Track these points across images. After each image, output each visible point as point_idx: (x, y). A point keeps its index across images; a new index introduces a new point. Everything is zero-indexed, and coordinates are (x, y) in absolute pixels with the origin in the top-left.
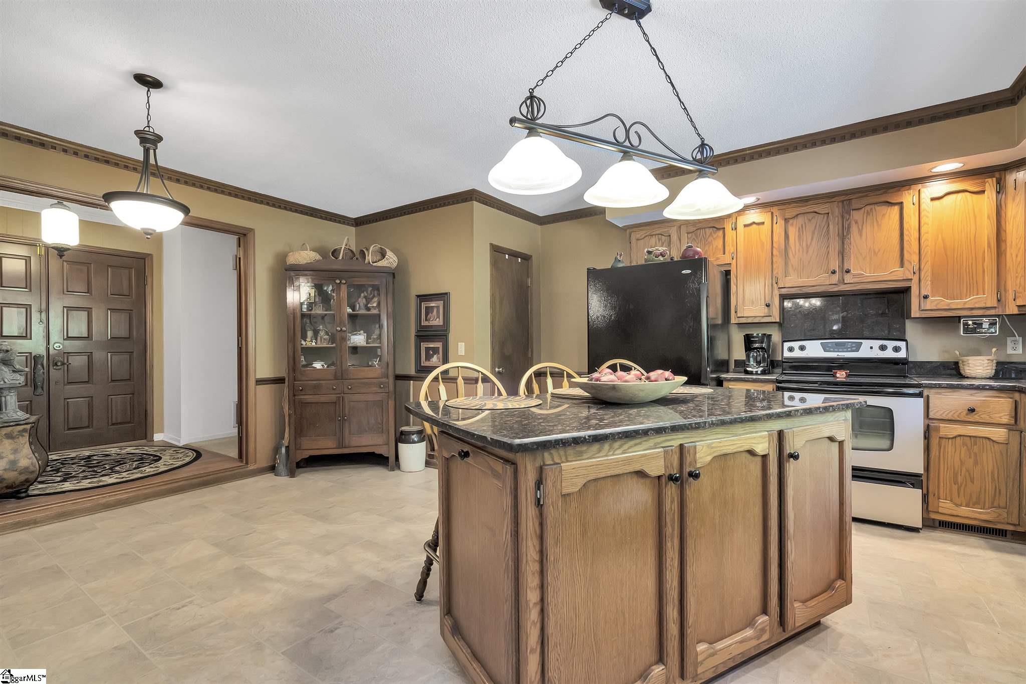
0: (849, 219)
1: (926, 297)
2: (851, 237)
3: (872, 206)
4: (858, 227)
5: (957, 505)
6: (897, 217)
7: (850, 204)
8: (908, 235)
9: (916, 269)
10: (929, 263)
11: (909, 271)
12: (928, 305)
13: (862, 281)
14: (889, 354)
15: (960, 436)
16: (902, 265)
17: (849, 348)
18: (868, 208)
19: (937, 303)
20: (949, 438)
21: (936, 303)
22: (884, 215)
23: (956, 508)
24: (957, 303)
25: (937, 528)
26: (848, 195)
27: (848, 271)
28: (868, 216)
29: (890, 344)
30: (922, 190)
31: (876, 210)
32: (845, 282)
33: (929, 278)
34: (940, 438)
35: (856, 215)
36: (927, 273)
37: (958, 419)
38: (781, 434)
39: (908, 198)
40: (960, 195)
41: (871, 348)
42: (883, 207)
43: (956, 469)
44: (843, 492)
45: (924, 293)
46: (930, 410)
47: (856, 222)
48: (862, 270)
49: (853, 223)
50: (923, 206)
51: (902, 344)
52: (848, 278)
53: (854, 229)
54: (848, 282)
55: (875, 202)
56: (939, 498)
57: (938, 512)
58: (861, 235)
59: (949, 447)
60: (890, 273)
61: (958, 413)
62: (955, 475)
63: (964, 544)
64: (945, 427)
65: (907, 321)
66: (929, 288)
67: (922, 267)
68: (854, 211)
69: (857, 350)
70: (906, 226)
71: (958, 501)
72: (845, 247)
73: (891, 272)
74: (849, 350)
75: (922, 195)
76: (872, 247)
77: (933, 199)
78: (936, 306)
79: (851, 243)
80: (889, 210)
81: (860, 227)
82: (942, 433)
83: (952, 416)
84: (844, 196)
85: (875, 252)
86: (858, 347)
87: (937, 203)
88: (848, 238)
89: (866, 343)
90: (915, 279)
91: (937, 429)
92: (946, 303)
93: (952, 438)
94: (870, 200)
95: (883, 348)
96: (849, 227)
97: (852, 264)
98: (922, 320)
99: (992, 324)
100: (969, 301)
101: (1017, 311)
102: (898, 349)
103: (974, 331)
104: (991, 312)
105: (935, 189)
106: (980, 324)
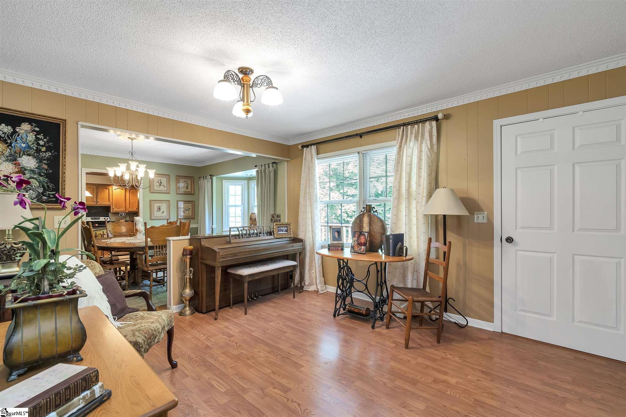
0: (98, 190)
6: (108, 192)
7: (98, 187)
12: (114, 210)
13: (101, 204)
14: (106, 220)
16: (109, 202)
24: (119, 210)
26: (98, 185)
27: (98, 202)
28: (102, 191)
29: (106, 218)
31: (104, 190)
33: (114, 205)
38: (103, 232)
39: (110, 188)
41: (102, 219)
45: (113, 208)
48: (101, 202)
49: (99, 192)
50: (113, 190)
53: (99, 193)
58: (101, 194)
60: (107, 203)
65: (109, 213)
67: (113, 203)
70: (110, 194)
76: (103, 197)
79: (99, 196)
80: (106, 190)
86: (99, 219)
87: (116, 190)
90: (112, 205)
92: (117, 210)
94: (102, 187)
96: (98, 192)
97: (99, 200)
98: (113, 213)
99: (124, 214)
100: (121, 210)
101: (128, 212)
102: (108, 219)
103: (121, 215)
104: (125, 212)
105: (114, 187)
106: (122, 214)
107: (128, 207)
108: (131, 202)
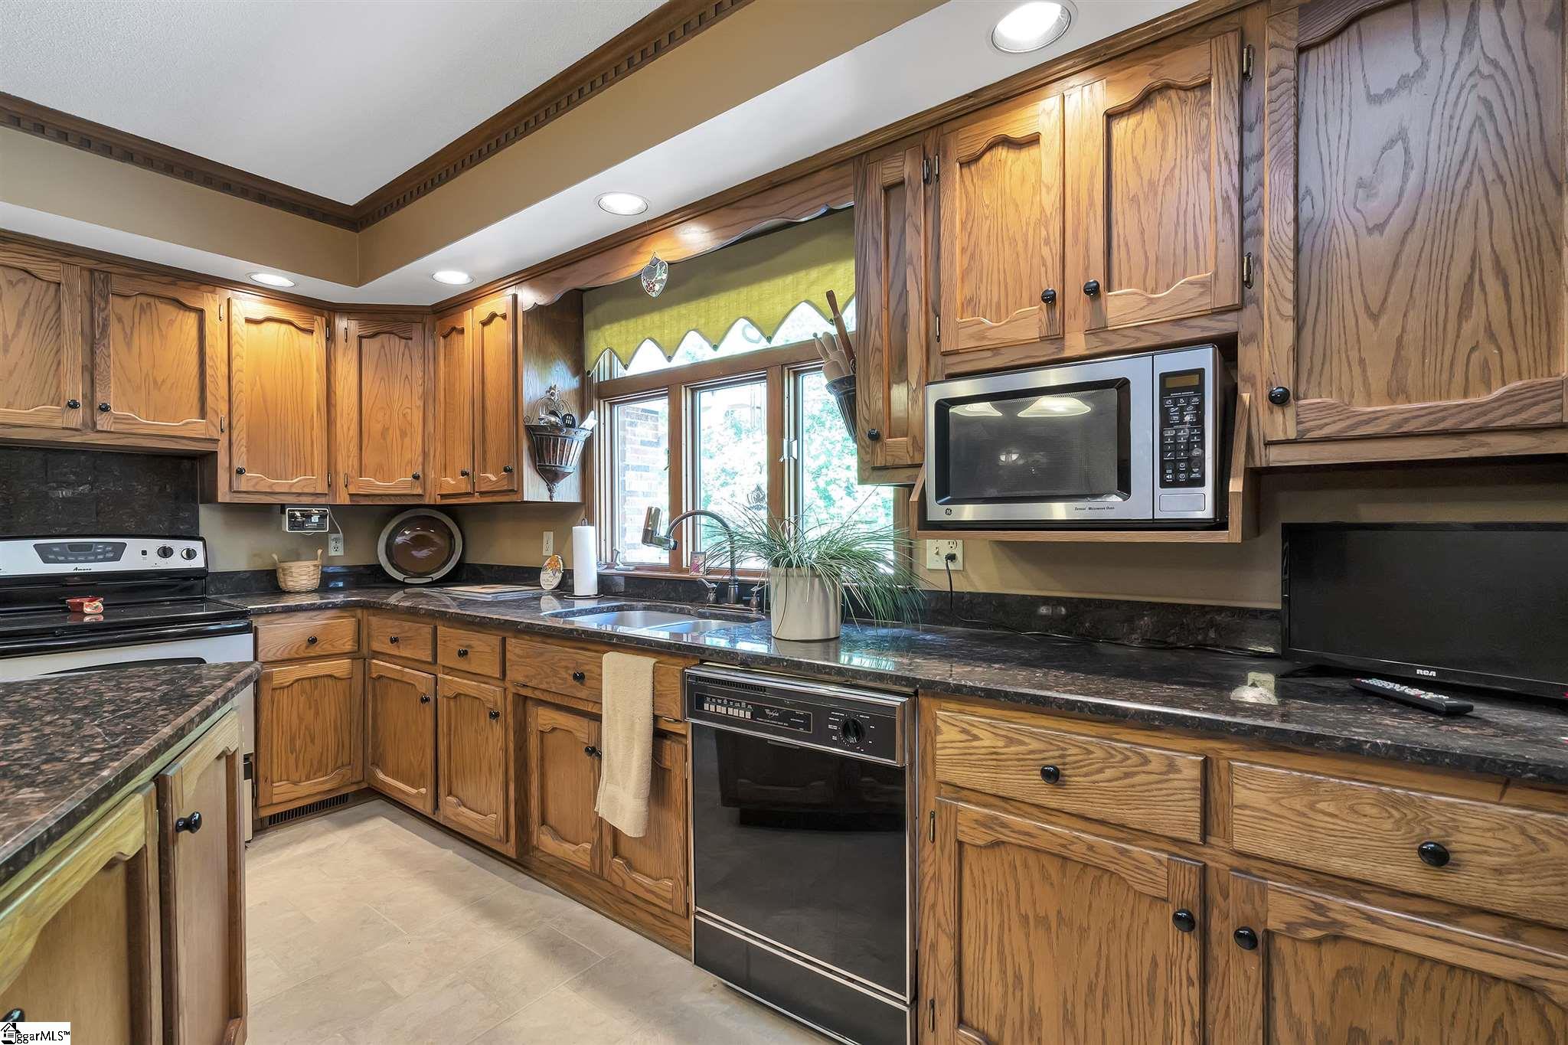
0: (105, 308)
1: (240, 472)
2: (109, 344)
3: (151, 300)
4: (124, 329)
5: (295, 783)
6: (194, 332)
7: (106, 282)
8: (212, 367)
9: (225, 424)
10: (243, 420)
11: (215, 426)
12: (243, 484)
13: (134, 431)
14: (176, 562)
15: (297, 680)
16: (203, 414)
17: (100, 554)
18: (143, 300)
19: (255, 483)
20: (283, 688)
21: (254, 481)
22: (171, 322)
23: (296, 788)
24: (281, 484)
25: (267, 828)
26: (102, 262)
27: (105, 409)
28: (143, 316)
29: (179, 546)
30: (234, 301)
31: (156, 309)
32: (99, 427)
33: (244, 442)
34: (273, 689)
35: (117, 305)
36: (240, 435)
37: (297, 656)
39: (213, 304)
40: (284, 327)
41: (144, 553)
42: (168, 307)
43: (293, 730)
44: (235, 844)
45: (237, 465)
46: (260, 649)
47: (120, 320)
48: (132, 410)
49: (112, 318)
50: (234, 327)
51: (197, 546)
52: (103, 422)
53: (114, 329)
54: (105, 429)
55: (156, 293)
56: (272, 782)
57: (272, 804)
58: (129, 345)
59: (284, 698)
60: (183, 425)
61: (295, 648)
62: (293, 740)
63: (308, 837)
64: (280, 671)
65: (205, 509)
66: (244, 456)
67: (234, 423)
68: (115, 298)
69: (117, 558)
70: (208, 350)
71: (295, 777)
72: (98, 360)
73: (188, 423)
74: (99, 557)
75: (234, 310)
76: (150, 373)
77: (248, 321)
78: (254, 486)
79: (109, 356)
80: (180, 316)
81: (128, 331)
82: (276, 682)
83: (289, 654)
84: (96, 262)
85: (155, 382)
86: (117, 553)
87: (253, 327)
88: (104, 345)
89: (133, 546)
90: (224, 443)
91: (269, 677)
92: (268, 483)
93: (288, 687)
94: (144, 286)
95: (166, 553)
96: (105, 327)
97: (110, 393)
98: (230, 508)
99: (323, 517)
100: (297, 482)
101: (347, 502)
102: (190, 554)
103: (301, 526)
104: (322, 500)
105: (247, 305)
106: (309, 516)
107: (346, 462)
108: (374, 427)
